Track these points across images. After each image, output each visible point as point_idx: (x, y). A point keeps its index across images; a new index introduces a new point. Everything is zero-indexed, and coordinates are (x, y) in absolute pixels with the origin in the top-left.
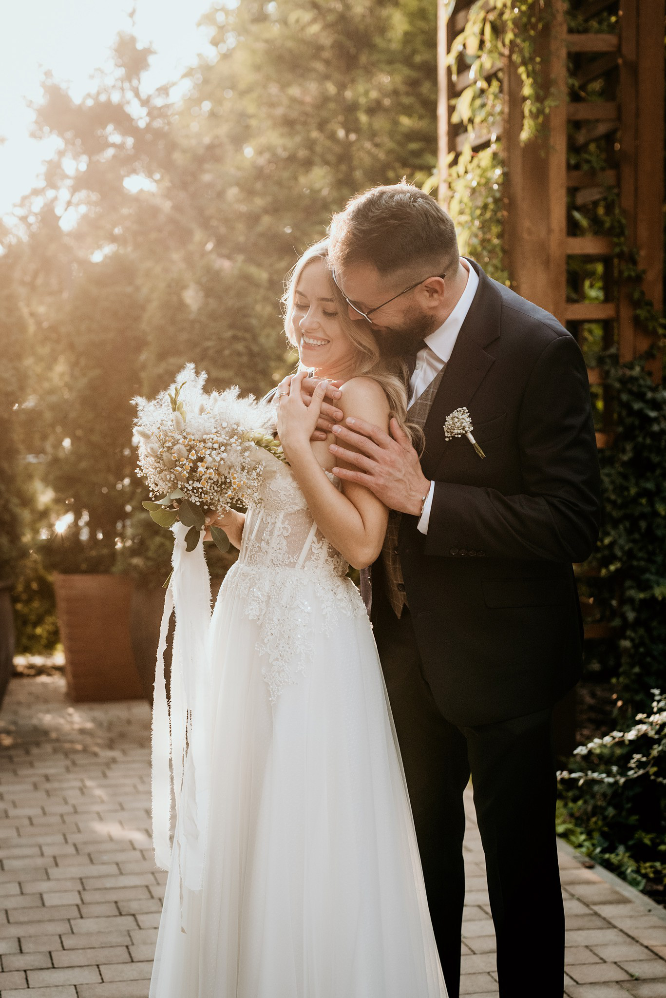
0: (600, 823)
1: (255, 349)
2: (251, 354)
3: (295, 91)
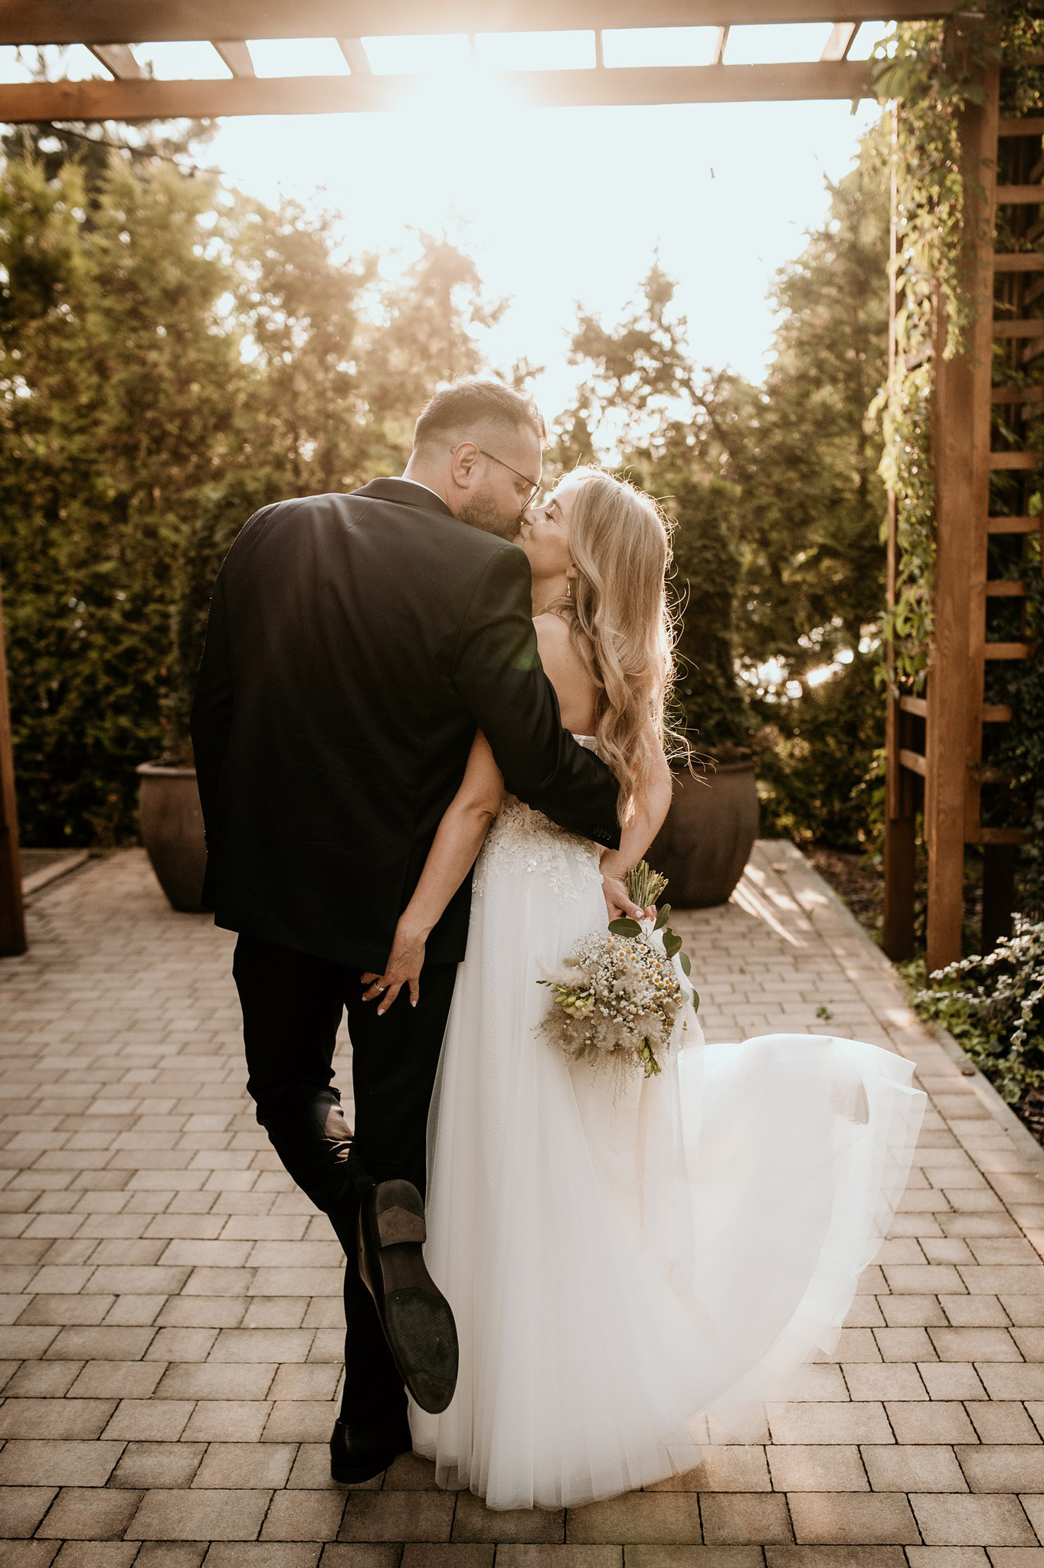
0: (999, 1026)
1: (724, 557)
2: (721, 562)
3: (806, 314)
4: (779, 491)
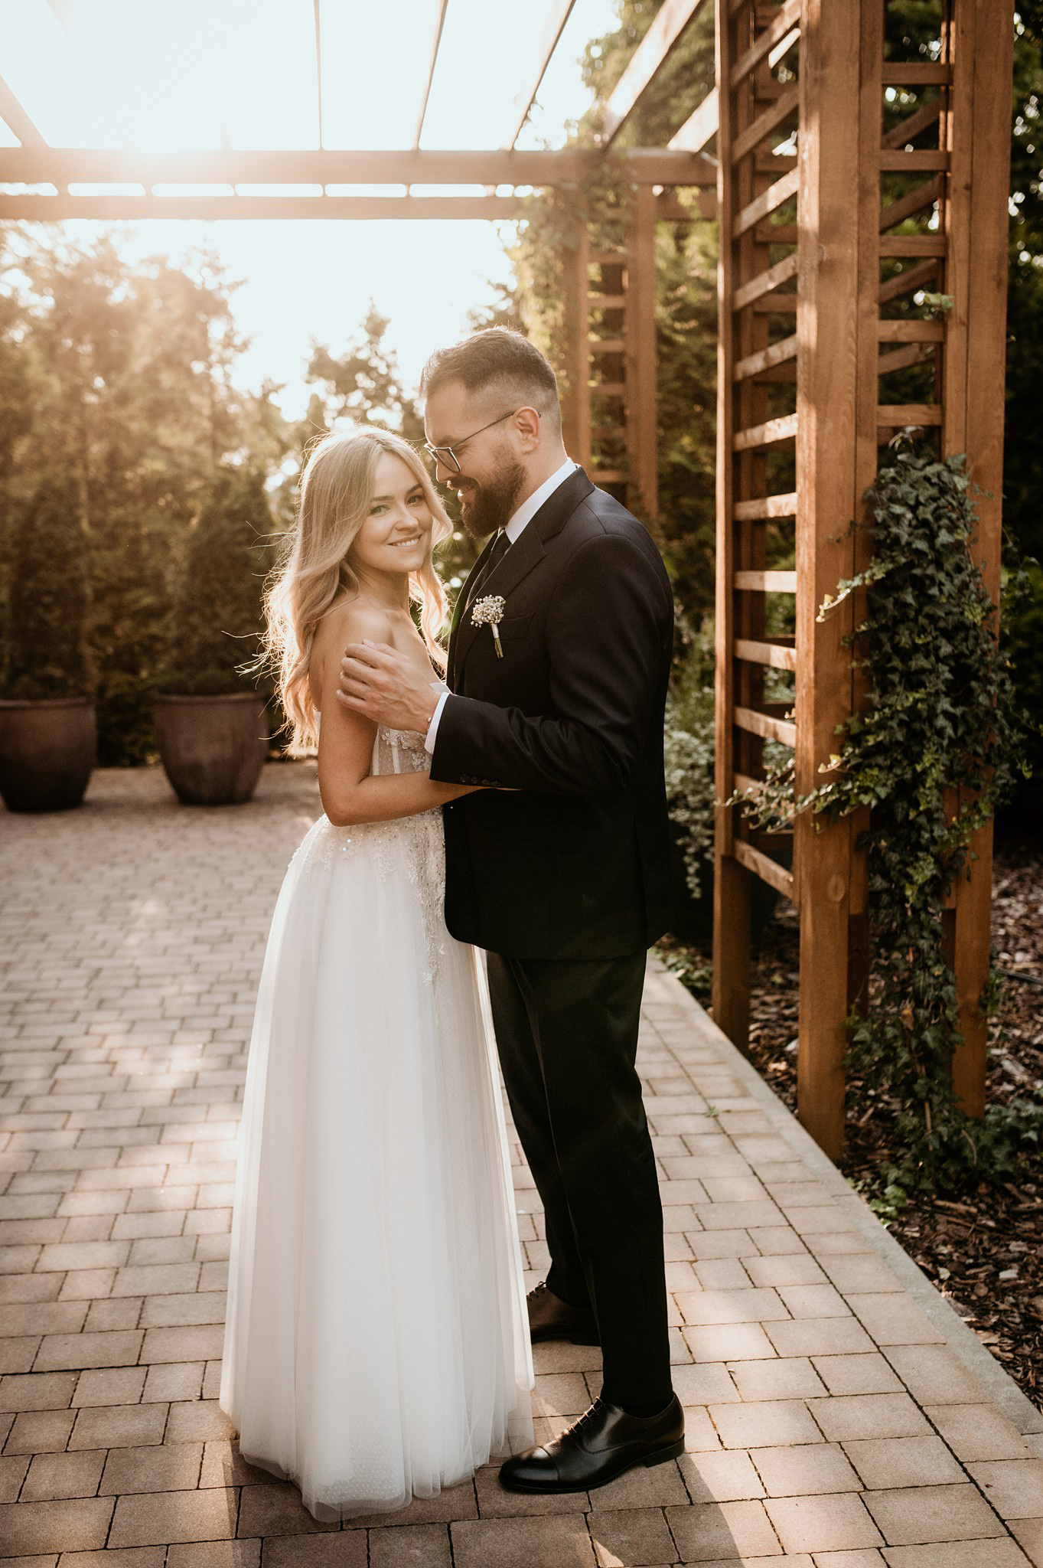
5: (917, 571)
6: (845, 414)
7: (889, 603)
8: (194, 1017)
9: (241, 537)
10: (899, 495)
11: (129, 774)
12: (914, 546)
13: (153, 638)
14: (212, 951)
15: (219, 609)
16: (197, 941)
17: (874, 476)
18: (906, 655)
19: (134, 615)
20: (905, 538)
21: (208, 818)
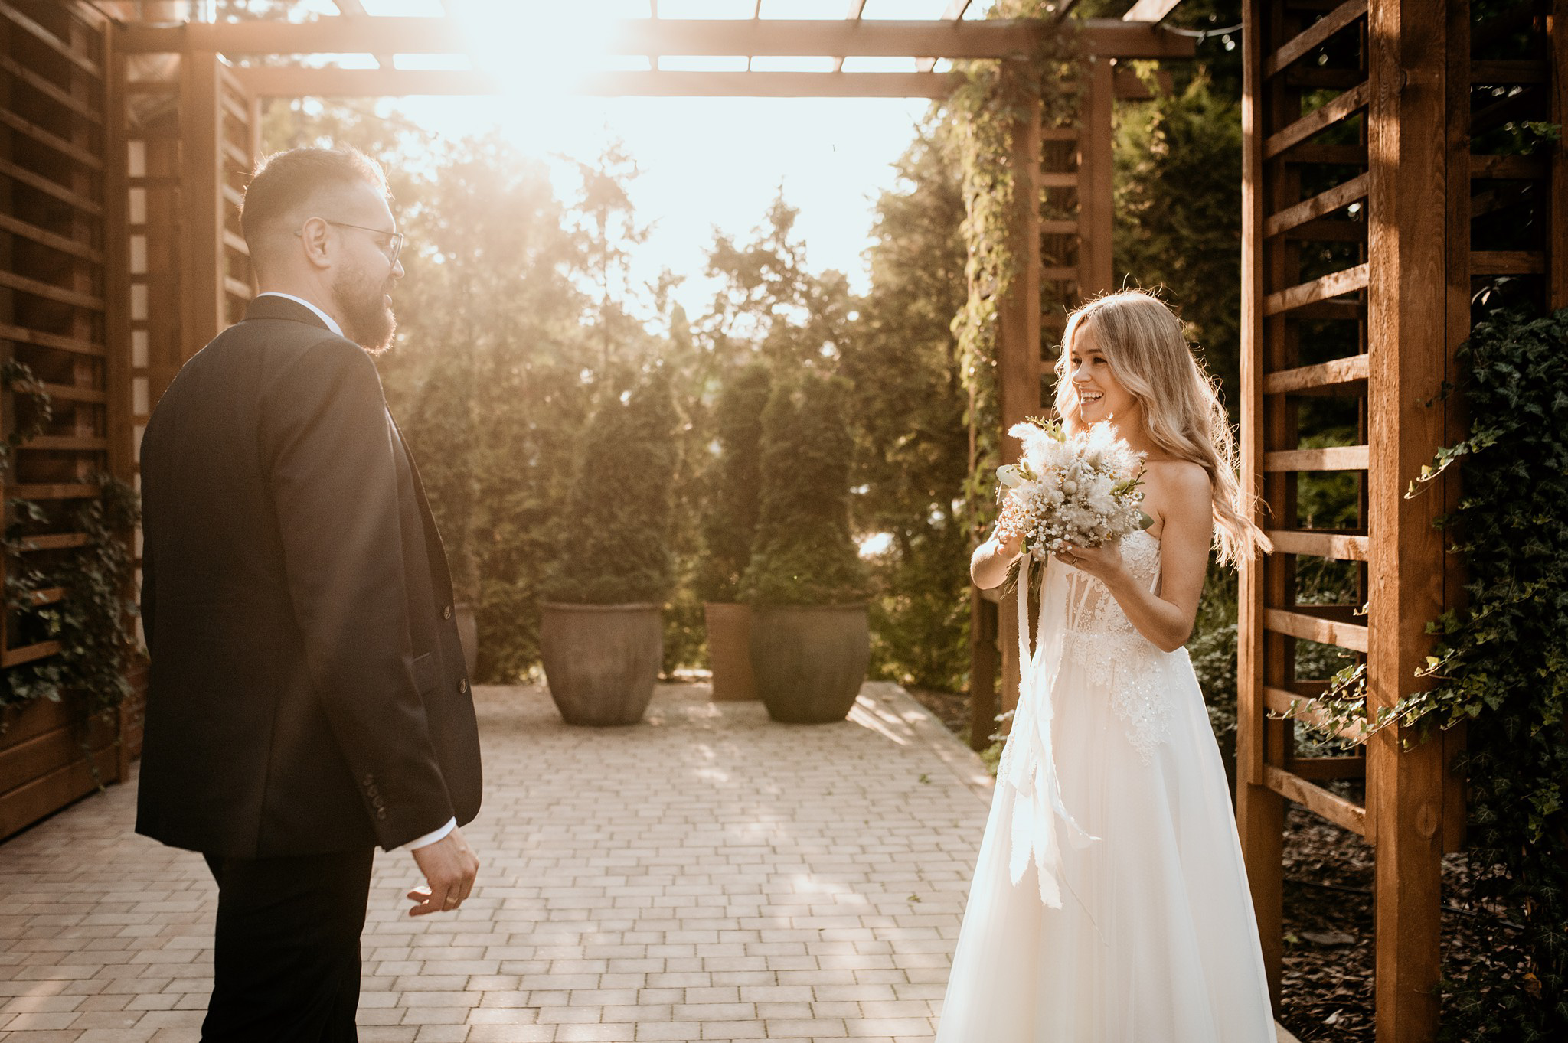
4: (883, 385)
5: (1530, 439)
6: (1432, 259)
7: (1496, 477)
8: (620, 958)
9: (644, 433)
10: (1503, 350)
11: (503, 690)
12: (1527, 409)
13: (534, 543)
14: (627, 884)
15: (616, 510)
16: (608, 872)
17: (1468, 331)
18: (1517, 538)
19: (514, 519)
20: (1514, 401)
21: (597, 739)
